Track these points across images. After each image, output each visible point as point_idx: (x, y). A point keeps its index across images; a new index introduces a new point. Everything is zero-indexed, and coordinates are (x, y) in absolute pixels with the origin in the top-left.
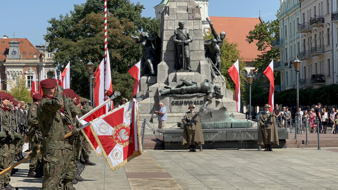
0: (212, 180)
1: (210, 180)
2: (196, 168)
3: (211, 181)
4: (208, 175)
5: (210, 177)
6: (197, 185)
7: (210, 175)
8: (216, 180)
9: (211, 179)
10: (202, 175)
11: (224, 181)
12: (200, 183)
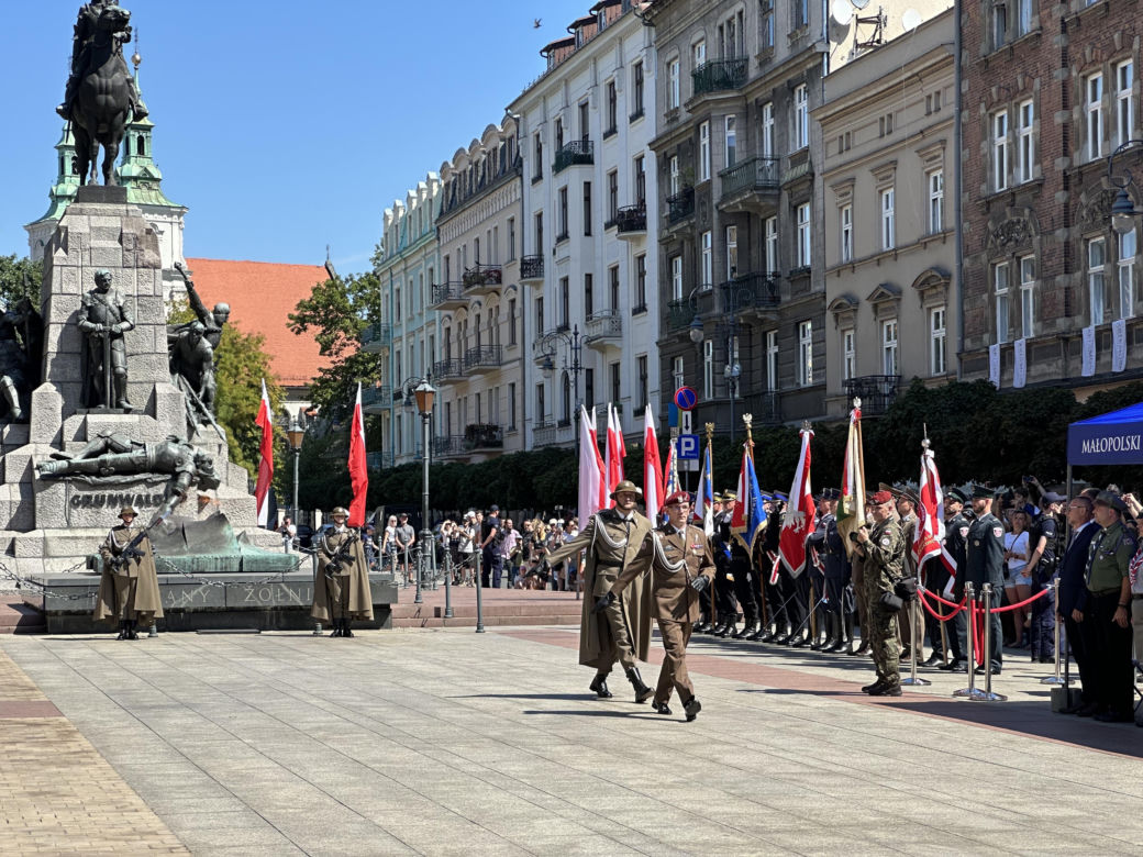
0: (179, 722)
1: (172, 722)
2: (134, 687)
3: (177, 726)
4: (168, 706)
5: (176, 713)
6: (135, 735)
7: (173, 707)
8: (190, 721)
9: (176, 720)
10: (152, 707)
11: (213, 725)
12: (142, 729)
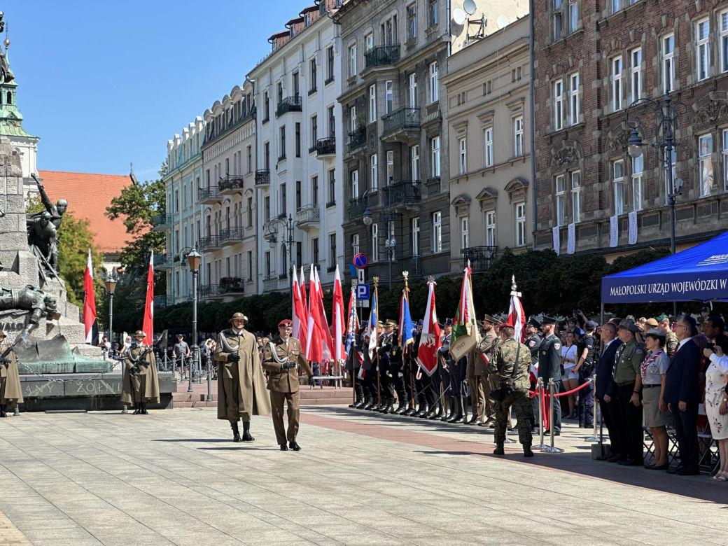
0: (34, 470)
1: (29, 470)
2: (4, 448)
3: (32, 473)
4: (27, 460)
5: (31, 465)
6: (5, 479)
7: (30, 461)
8: (41, 470)
9: (32, 469)
10: (16, 461)
11: (56, 472)
12: (10, 475)
